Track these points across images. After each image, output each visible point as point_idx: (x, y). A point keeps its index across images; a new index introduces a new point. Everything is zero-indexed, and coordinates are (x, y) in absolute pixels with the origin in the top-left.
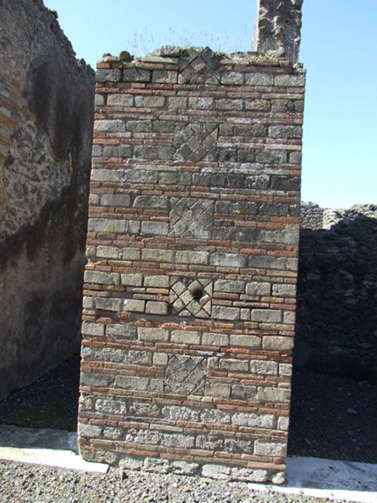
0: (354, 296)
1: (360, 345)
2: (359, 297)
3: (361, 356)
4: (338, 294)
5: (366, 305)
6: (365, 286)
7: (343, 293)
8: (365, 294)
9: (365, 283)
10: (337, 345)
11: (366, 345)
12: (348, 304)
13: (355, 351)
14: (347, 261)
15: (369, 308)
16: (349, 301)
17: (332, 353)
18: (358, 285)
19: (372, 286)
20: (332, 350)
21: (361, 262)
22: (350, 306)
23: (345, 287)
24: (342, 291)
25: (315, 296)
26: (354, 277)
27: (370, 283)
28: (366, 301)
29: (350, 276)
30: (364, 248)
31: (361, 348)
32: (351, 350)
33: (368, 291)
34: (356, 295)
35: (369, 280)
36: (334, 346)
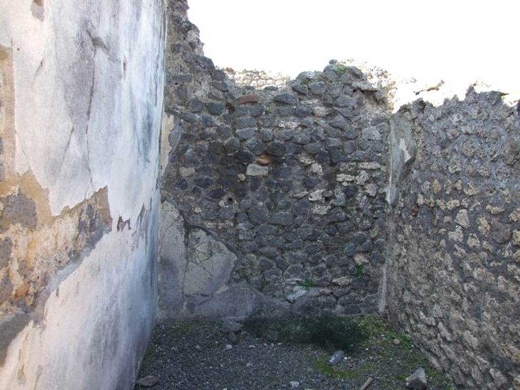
0: (324, 201)
1: (334, 281)
2: (332, 201)
3: (337, 298)
4: (299, 199)
5: (344, 214)
6: (340, 183)
7: (306, 196)
8: (340, 195)
9: (341, 177)
10: (299, 283)
11: (343, 280)
12: (316, 215)
13: (327, 291)
14: (312, 141)
15: (347, 219)
16: (317, 209)
17: (291, 297)
18: (331, 181)
19: (352, 182)
20: (292, 292)
21: (335, 142)
22: (317, 218)
23: (309, 185)
24: (306, 192)
25: (261, 204)
26: (324, 169)
27: (350, 178)
28: (343, 207)
29: (317, 167)
30: (339, 119)
31: (335, 284)
32: (321, 290)
33: (346, 191)
34: (327, 199)
35: (346, 172)
36: (293, 286)
